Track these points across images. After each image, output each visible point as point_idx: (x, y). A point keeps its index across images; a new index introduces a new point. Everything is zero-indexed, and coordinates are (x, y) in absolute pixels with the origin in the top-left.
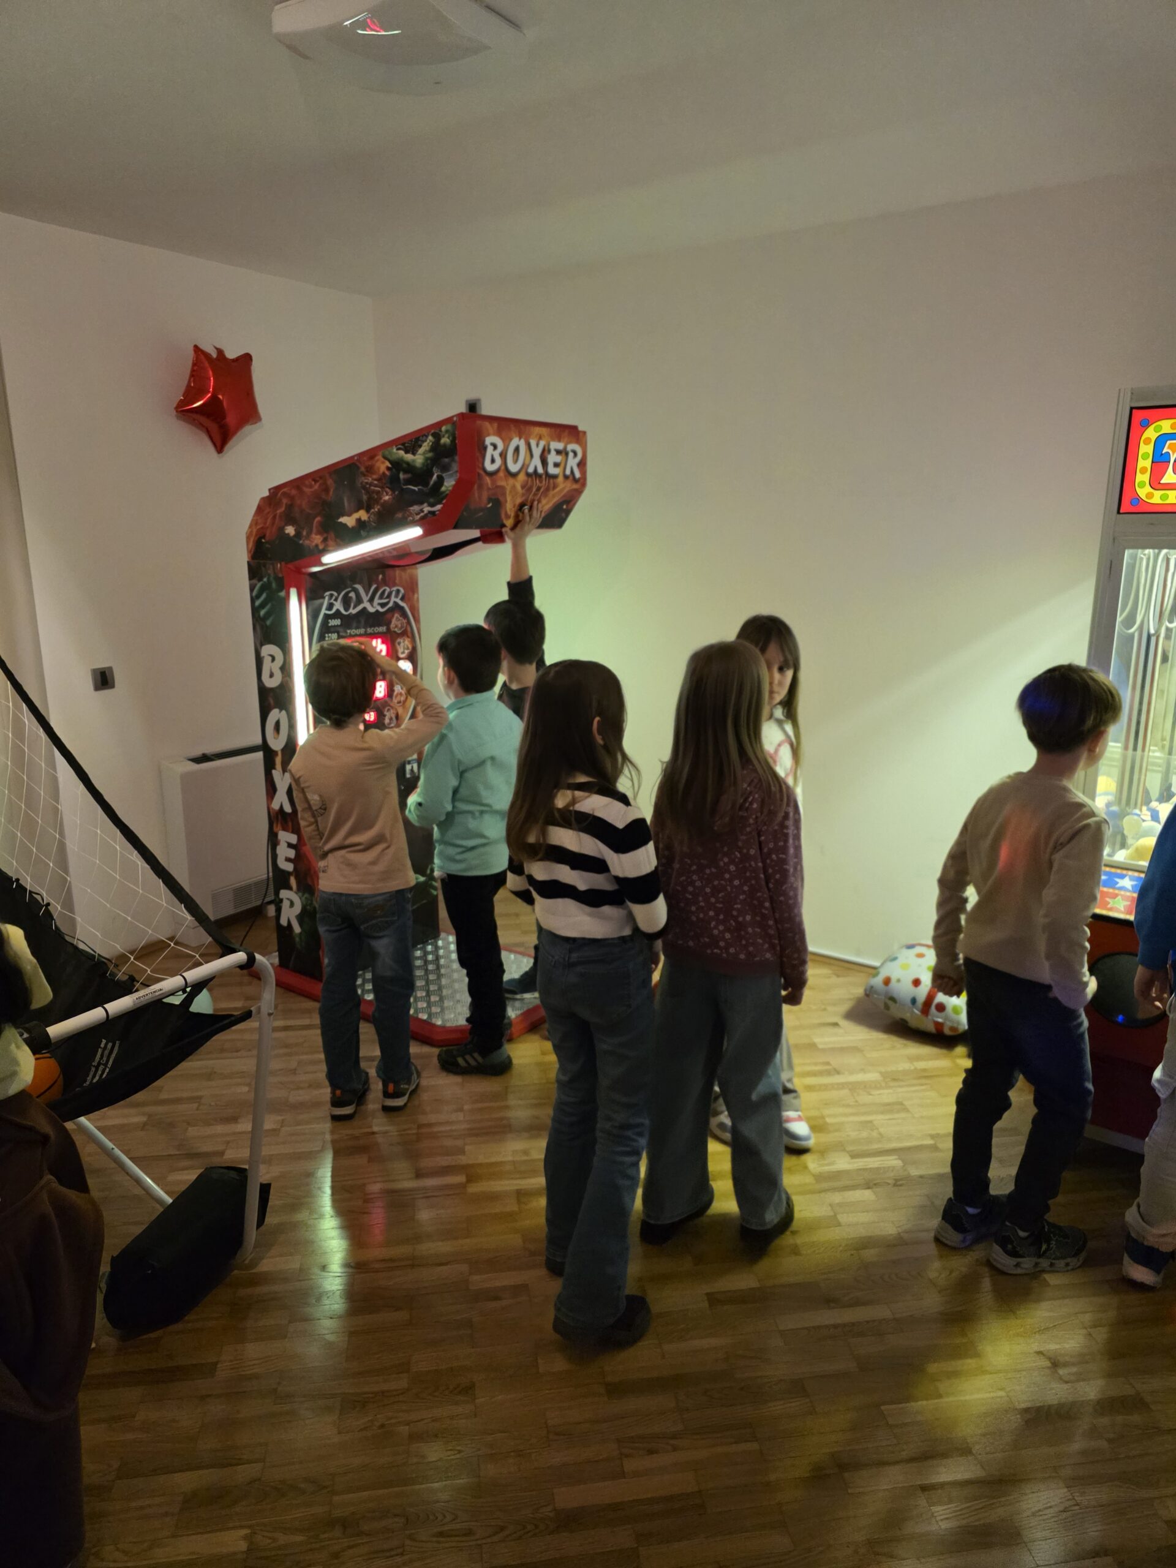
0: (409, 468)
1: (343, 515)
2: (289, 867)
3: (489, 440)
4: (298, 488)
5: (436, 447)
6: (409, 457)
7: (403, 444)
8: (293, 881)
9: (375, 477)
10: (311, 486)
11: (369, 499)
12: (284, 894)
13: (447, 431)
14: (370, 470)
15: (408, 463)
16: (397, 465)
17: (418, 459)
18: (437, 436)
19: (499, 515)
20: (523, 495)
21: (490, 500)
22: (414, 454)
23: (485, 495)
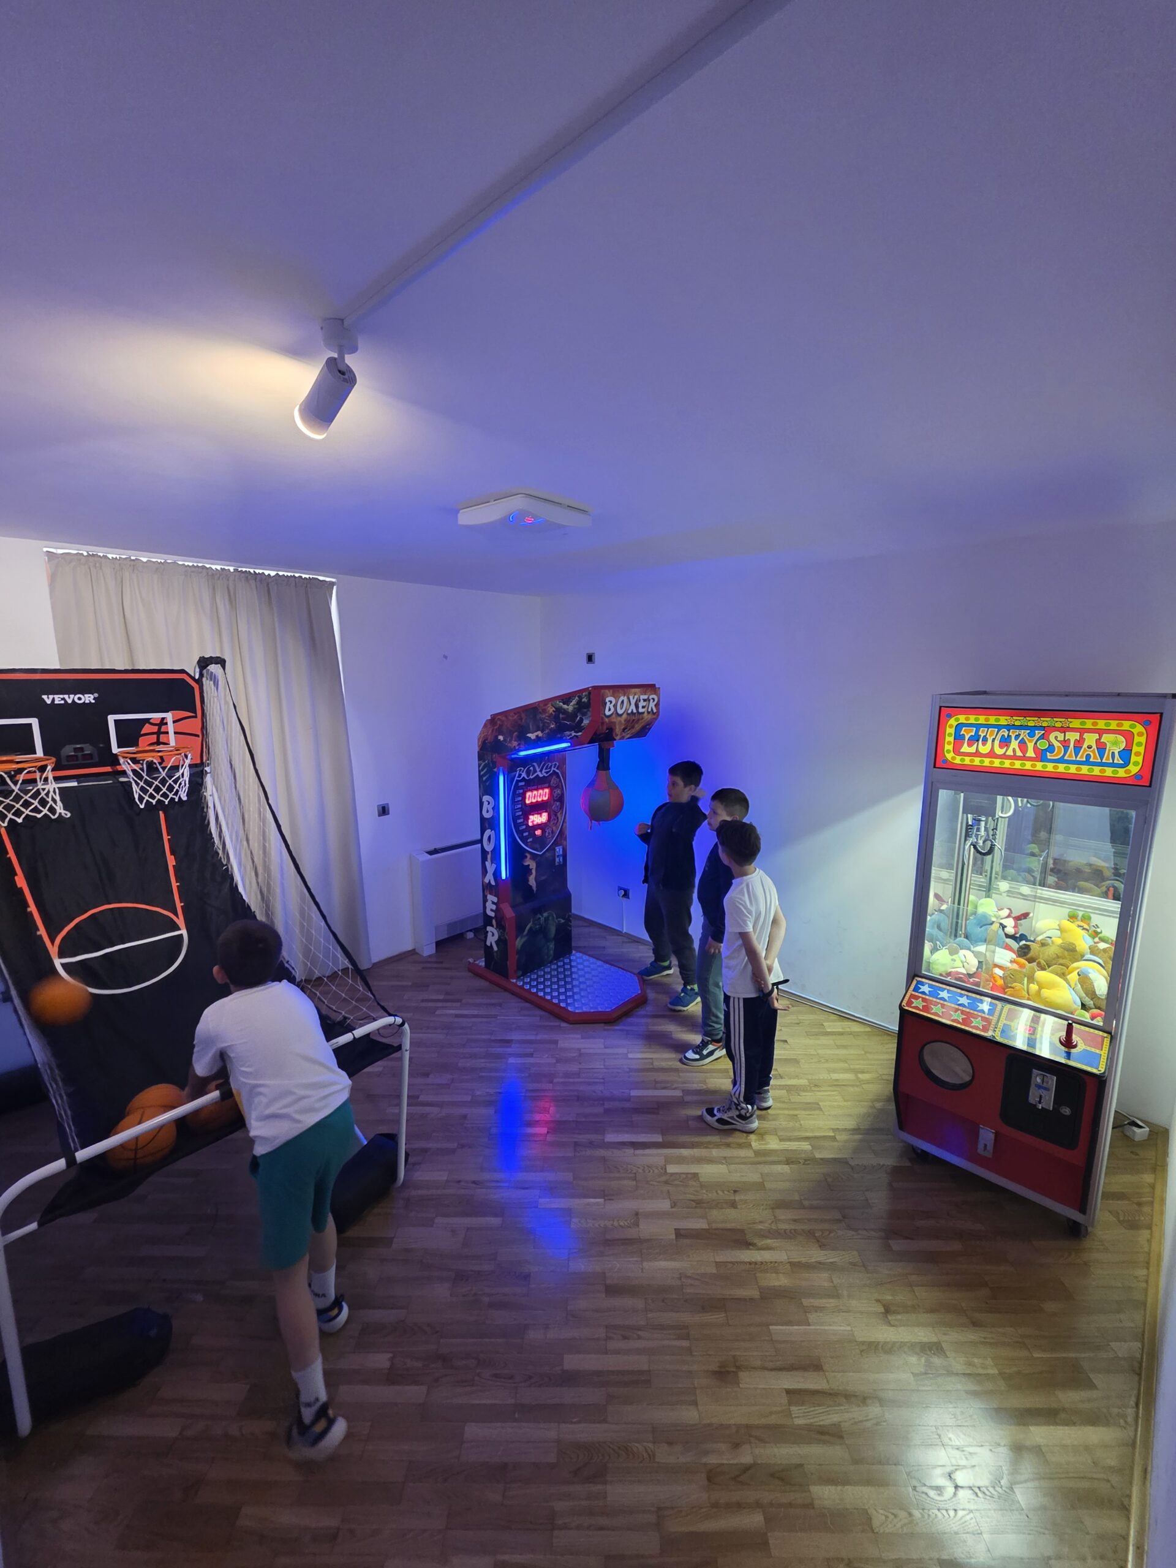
0: (565, 712)
1: (529, 733)
2: (492, 914)
3: (607, 700)
4: (506, 717)
5: (579, 703)
6: (565, 707)
7: (563, 700)
8: (494, 922)
9: (547, 715)
10: (513, 717)
11: (544, 726)
12: (489, 928)
13: (586, 695)
14: (544, 711)
15: (564, 709)
16: (559, 710)
17: (570, 708)
18: (580, 698)
19: (612, 735)
20: (626, 724)
21: (607, 729)
22: (568, 705)
23: (605, 727)
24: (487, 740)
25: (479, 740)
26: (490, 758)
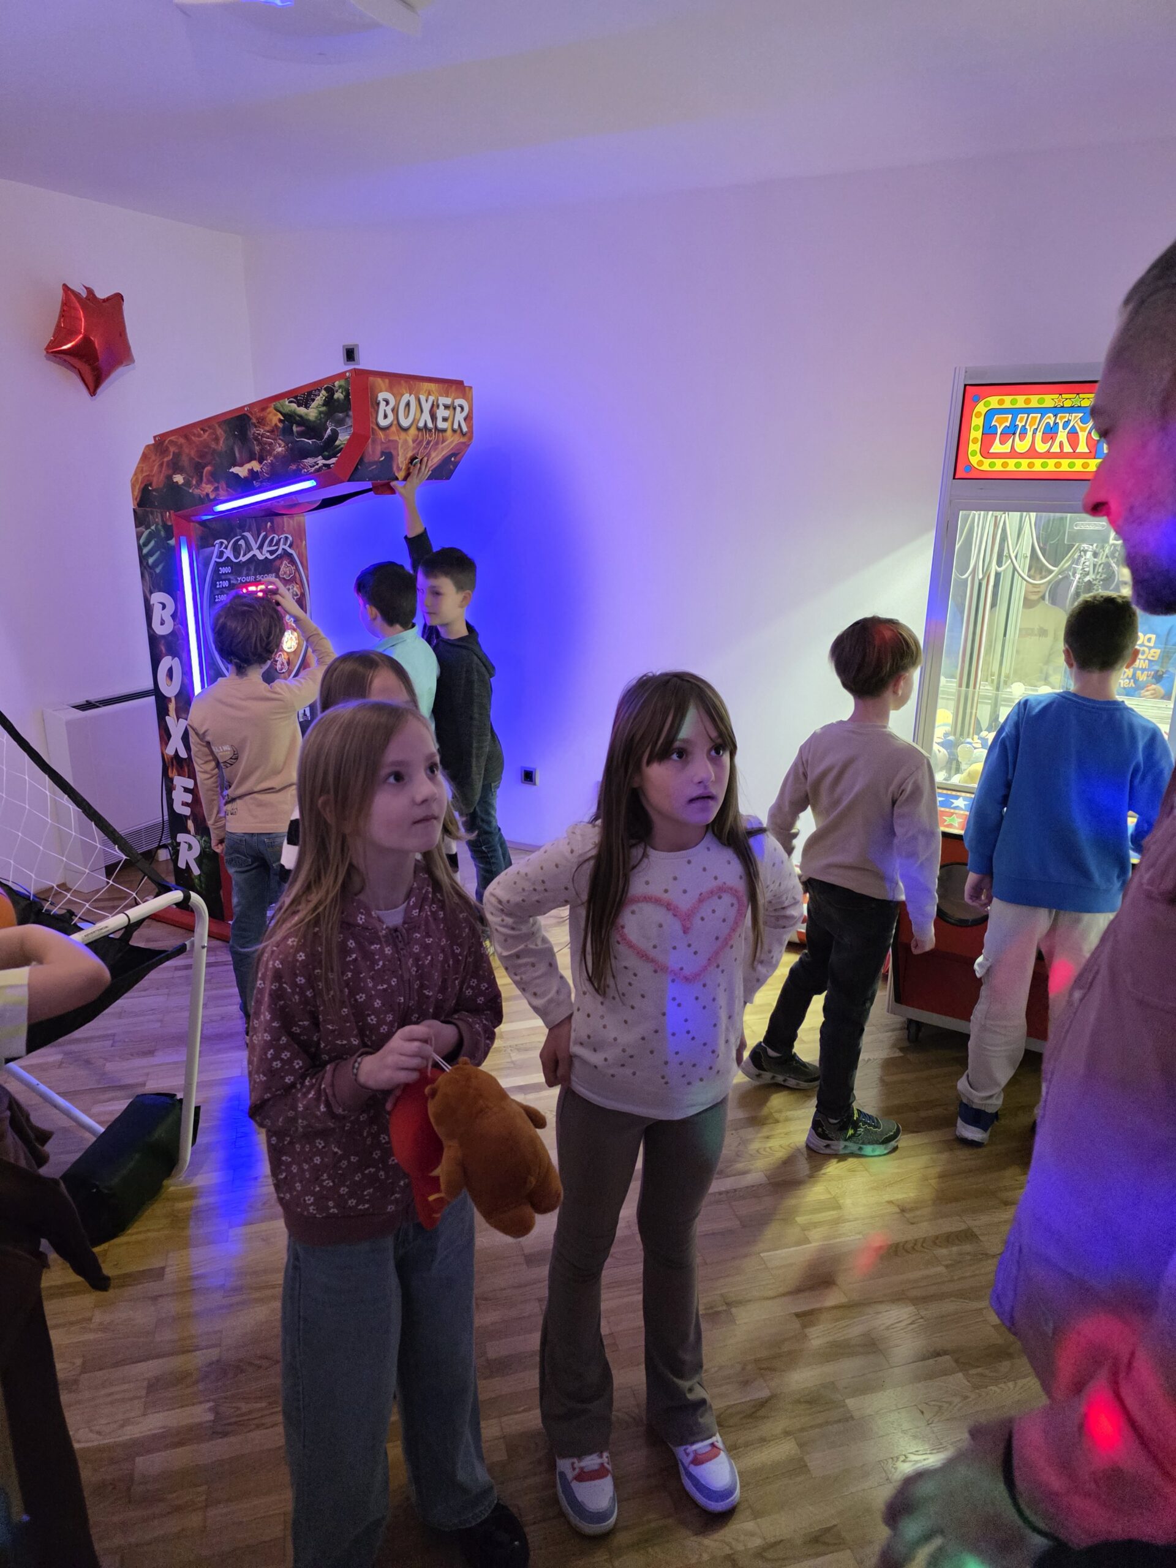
0: (302, 421)
1: (235, 466)
2: (186, 811)
3: (381, 396)
4: (186, 437)
5: (329, 401)
6: (302, 410)
7: (296, 397)
8: (190, 825)
9: (267, 428)
10: (199, 436)
11: (262, 450)
12: (181, 837)
13: (340, 387)
14: (262, 422)
15: (300, 416)
17: (312, 412)
18: (331, 391)
19: (391, 467)
20: (414, 448)
21: (383, 453)
22: (307, 407)
23: (379, 449)
24: (150, 485)
25: (133, 486)
26: (159, 520)
